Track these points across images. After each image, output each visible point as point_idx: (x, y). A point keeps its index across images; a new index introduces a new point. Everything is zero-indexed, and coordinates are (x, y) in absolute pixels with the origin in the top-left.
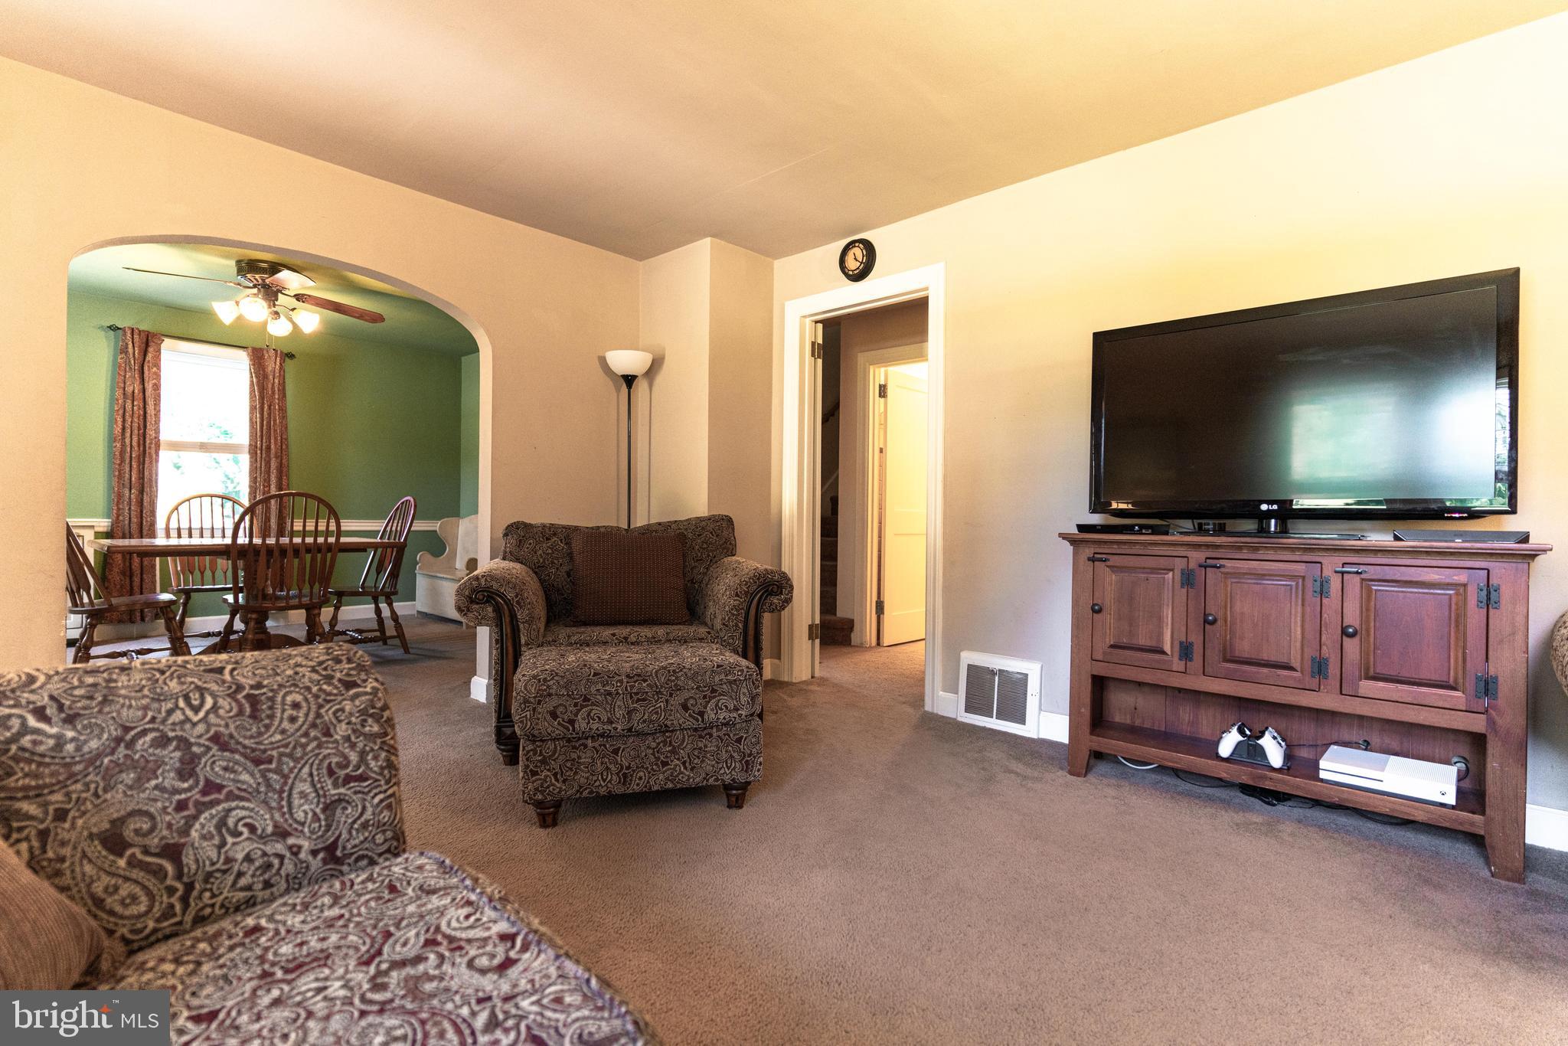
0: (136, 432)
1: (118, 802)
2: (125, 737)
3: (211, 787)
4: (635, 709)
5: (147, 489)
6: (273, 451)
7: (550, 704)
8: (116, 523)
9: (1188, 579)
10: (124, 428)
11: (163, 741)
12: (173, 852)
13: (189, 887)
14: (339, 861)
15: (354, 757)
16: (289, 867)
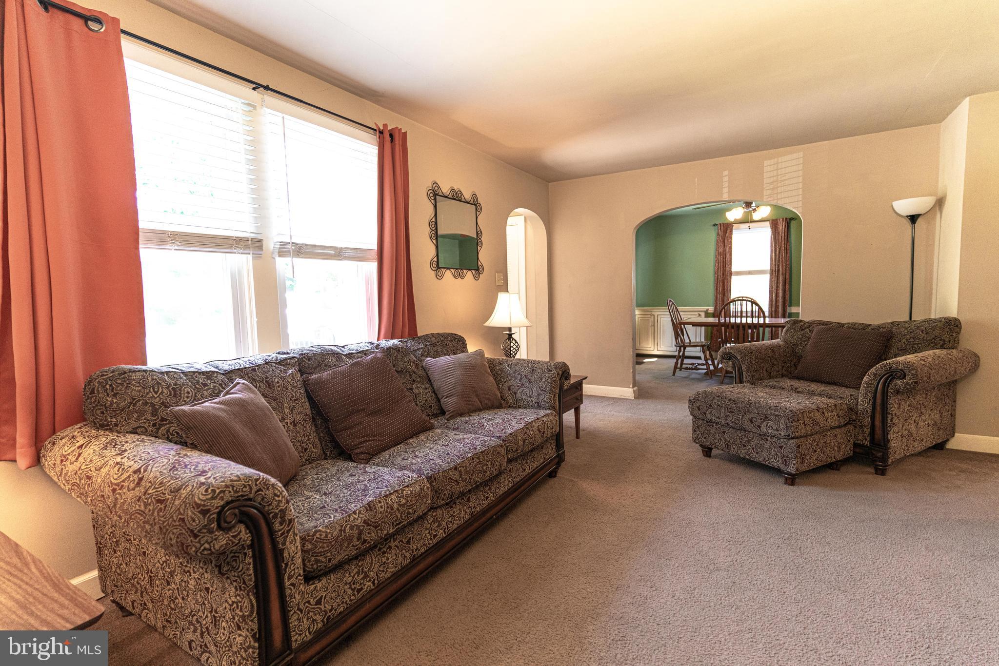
2: (515, 372)
3: (523, 384)
6: (781, 272)
8: (715, 309)
10: (718, 268)
11: (519, 374)
12: (515, 393)
13: (517, 400)
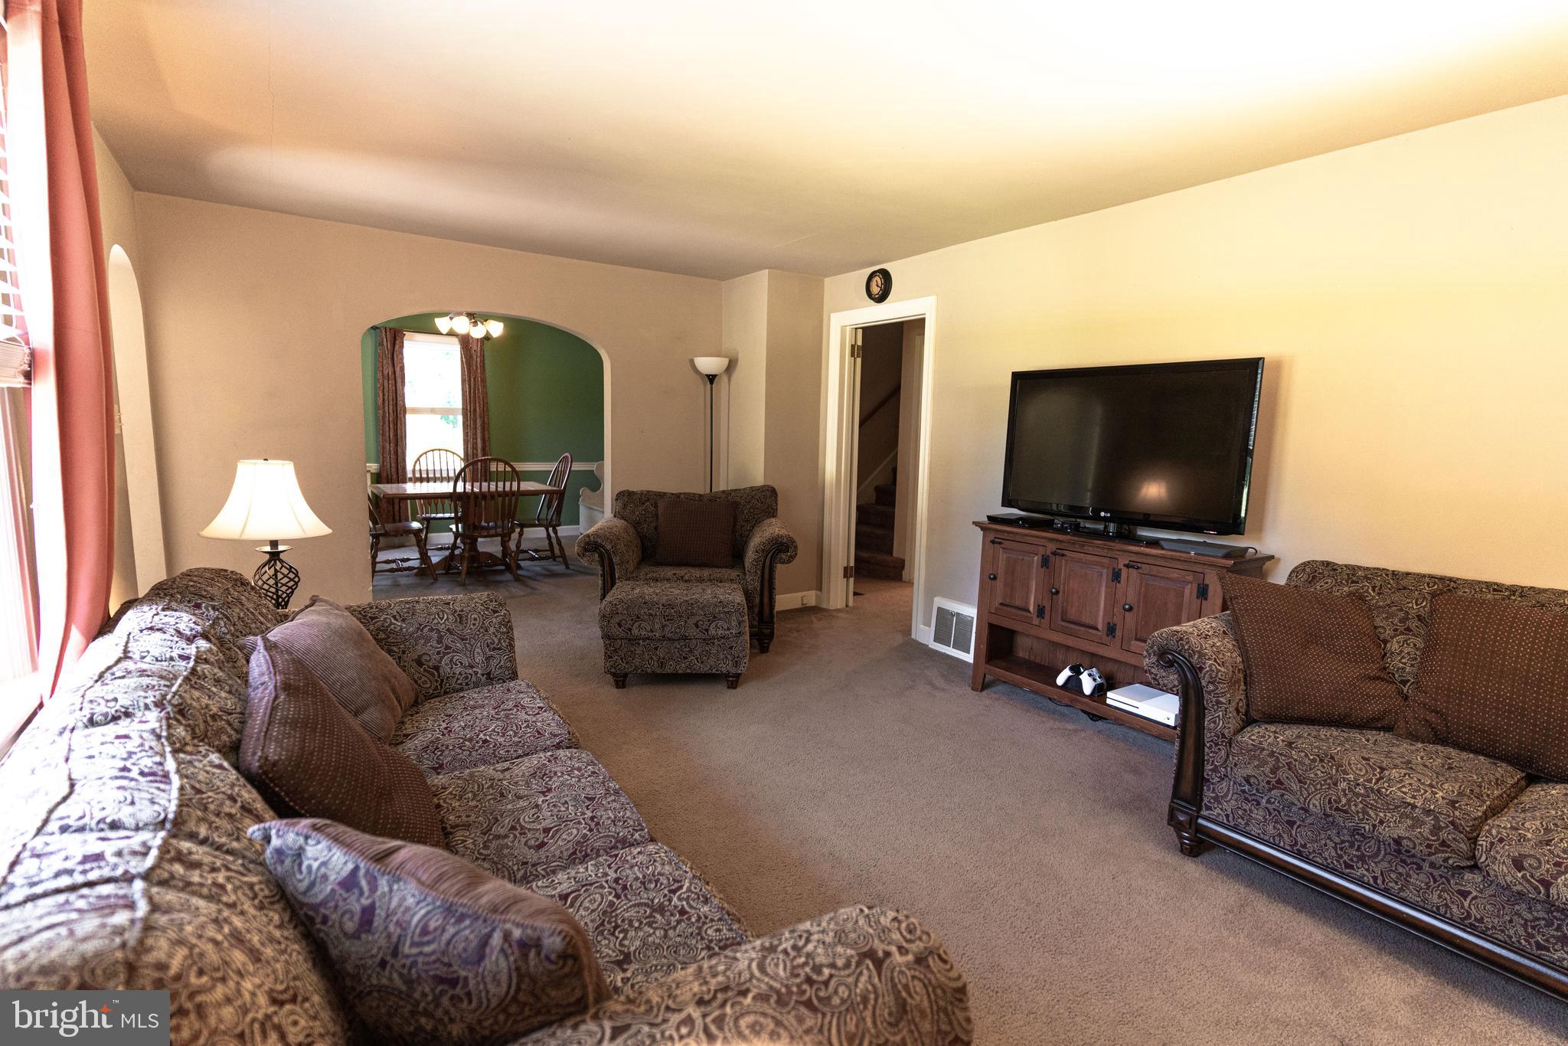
0: (391, 403)
1: (420, 649)
2: (420, 628)
3: (447, 647)
4: (666, 625)
5: (400, 443)
6: (478, 413)
7: (617, 619)
8: (382, 467)
9: (1045, 562)
10: (384, 400)
11: (431, 630)
12: (437, 668)
13: (442, 681)
14: (492, 679)
15: (496, 641)
16: (474, 679)
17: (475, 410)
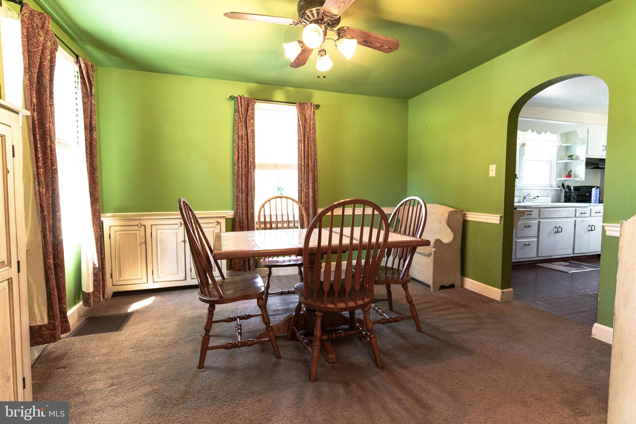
0: (244, 159)
5: (250, 193)
6: (310, 167)
8: (236, 213)
10: (238, 158)
17: (308, 165)
